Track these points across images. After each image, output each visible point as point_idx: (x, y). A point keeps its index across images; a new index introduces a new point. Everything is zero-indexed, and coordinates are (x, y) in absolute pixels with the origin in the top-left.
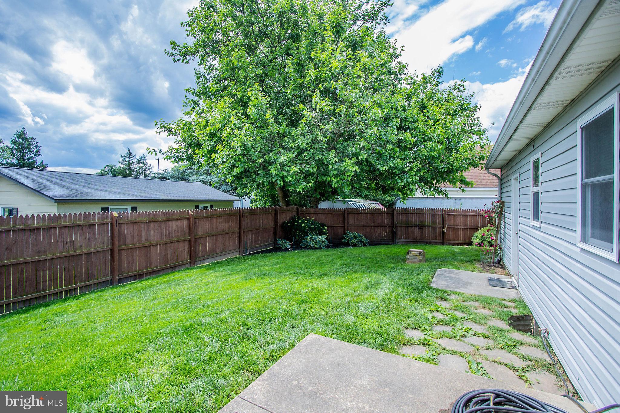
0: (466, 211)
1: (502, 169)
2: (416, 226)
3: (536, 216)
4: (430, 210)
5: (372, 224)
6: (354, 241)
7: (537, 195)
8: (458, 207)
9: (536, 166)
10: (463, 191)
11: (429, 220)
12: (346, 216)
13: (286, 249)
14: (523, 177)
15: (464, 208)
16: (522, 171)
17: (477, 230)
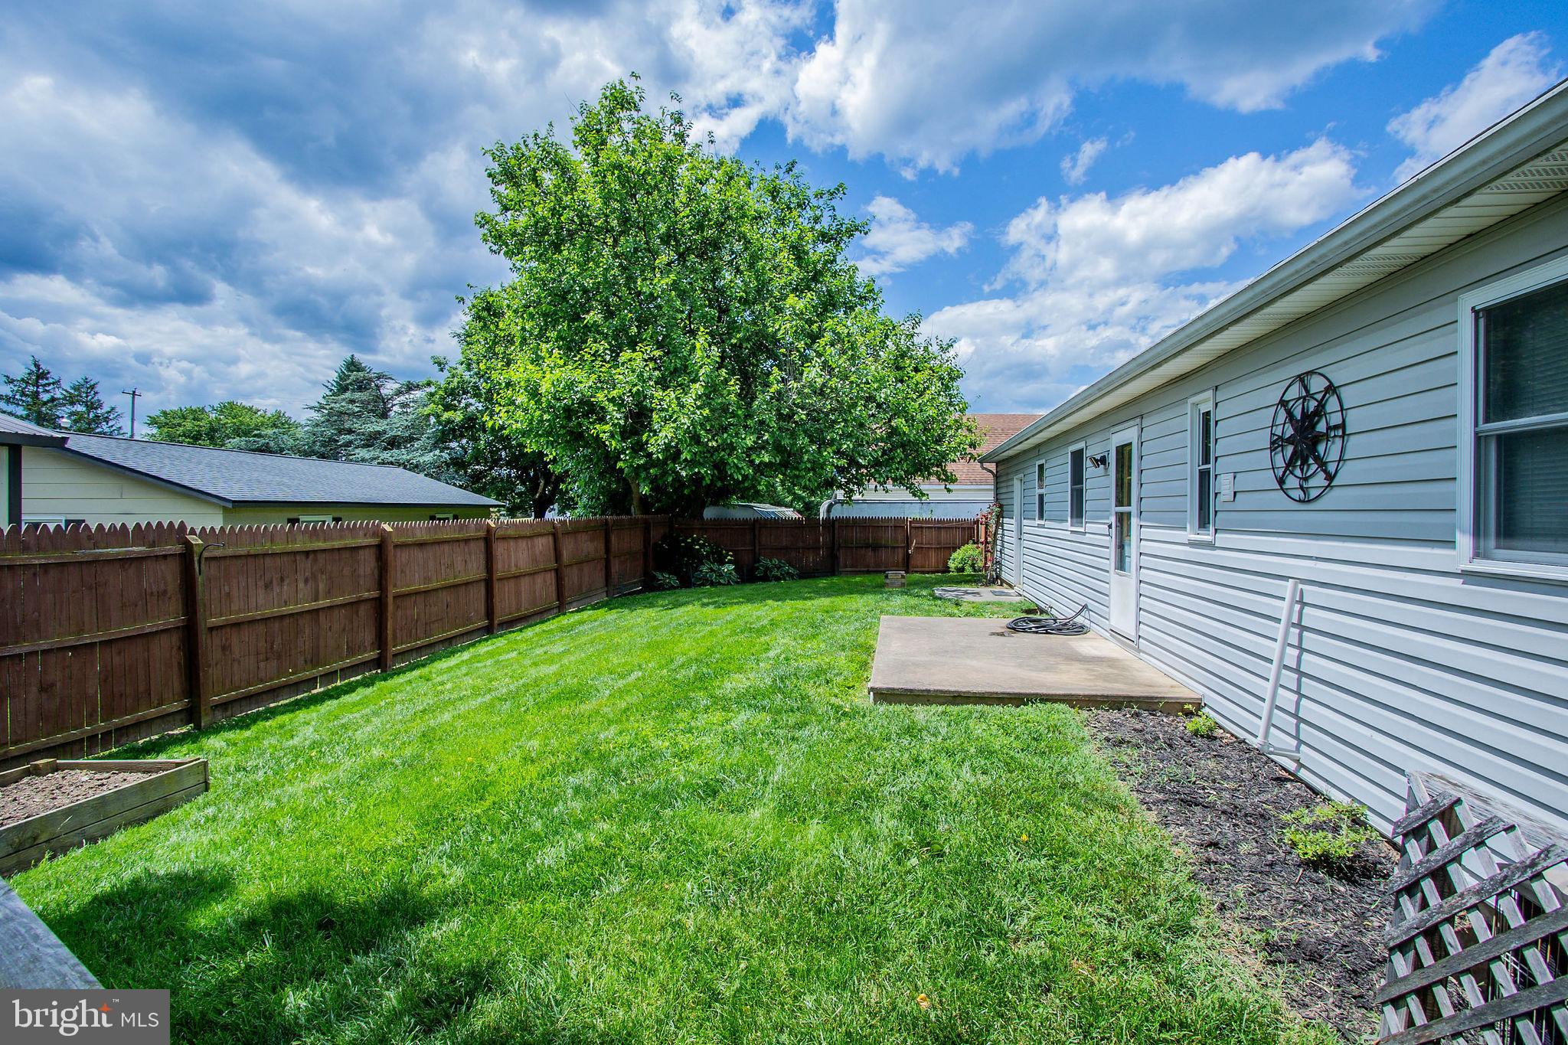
0: (939, 522)
1: (998, 463)
2: (867, 546)
3: (1041, 517)
4: (889, 520)
5: (801, 544)
6: (776, 572)
7: (1041, 497)
8: (926, 516)
9: (1041, 467)
10: (949, 490)
11: (888, 537)
12: (757, 533)
13: (672, 588)
14: (1028, 478)
15: (935, 517)
16: (1027, 472)
17: (954, 549)
